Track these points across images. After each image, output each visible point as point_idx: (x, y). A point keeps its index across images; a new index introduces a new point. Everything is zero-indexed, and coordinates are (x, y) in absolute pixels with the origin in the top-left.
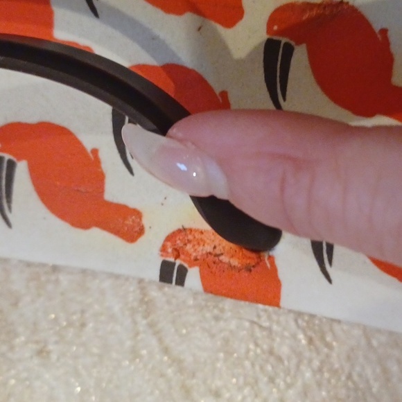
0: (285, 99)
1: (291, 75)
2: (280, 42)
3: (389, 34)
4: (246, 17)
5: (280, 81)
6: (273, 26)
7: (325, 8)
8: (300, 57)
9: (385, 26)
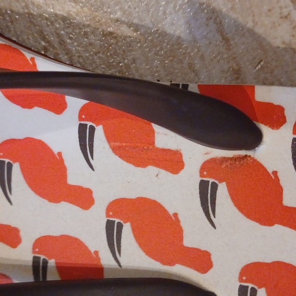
0: (215, 217)
1: (217, 202)
2: (208, 182)
3: (278, 174)
4: (185, 168)
5: (211, 205)
6: (204, 172)
7: (235, 160)
8: (223, 190)
9: (275, 170)
